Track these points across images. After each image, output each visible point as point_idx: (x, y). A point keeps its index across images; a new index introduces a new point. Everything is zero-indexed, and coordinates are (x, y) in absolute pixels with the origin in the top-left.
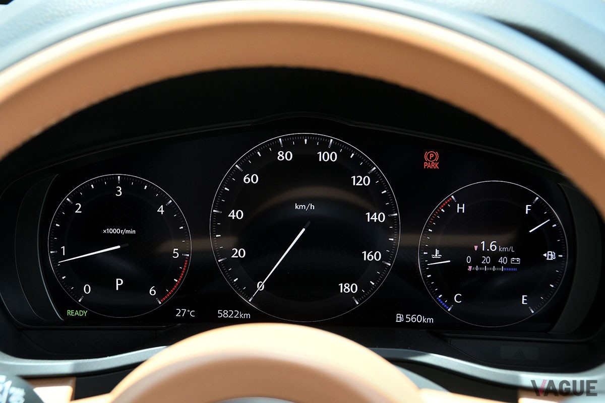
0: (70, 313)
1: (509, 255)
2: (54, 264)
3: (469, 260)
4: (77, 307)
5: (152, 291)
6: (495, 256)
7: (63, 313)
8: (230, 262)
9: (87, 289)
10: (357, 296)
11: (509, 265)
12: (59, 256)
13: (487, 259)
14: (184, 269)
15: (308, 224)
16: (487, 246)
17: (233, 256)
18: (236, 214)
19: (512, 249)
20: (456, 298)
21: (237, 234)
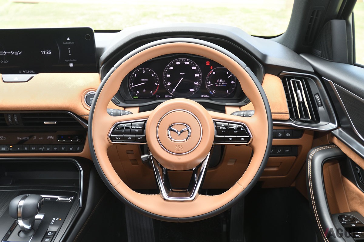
0: (134, 97)
1: (224, 82)
2: (131, 87)
3: (216, 83)
4: (136, 96)
5: (151, 92)
6: (221, 83)
7: (133, 98)
8: (167, 85)
9: (138, 92)
10: (194, 92)
11: (224, 84)
12: (132, 86)
13: (220, 83)
14: (158, 87)
15: (183, 77)
16: (220, 81)
17: (168, 84)
18: (168, 76)
19: (225, 81)
20: (214, 92)
21: (168, 80)
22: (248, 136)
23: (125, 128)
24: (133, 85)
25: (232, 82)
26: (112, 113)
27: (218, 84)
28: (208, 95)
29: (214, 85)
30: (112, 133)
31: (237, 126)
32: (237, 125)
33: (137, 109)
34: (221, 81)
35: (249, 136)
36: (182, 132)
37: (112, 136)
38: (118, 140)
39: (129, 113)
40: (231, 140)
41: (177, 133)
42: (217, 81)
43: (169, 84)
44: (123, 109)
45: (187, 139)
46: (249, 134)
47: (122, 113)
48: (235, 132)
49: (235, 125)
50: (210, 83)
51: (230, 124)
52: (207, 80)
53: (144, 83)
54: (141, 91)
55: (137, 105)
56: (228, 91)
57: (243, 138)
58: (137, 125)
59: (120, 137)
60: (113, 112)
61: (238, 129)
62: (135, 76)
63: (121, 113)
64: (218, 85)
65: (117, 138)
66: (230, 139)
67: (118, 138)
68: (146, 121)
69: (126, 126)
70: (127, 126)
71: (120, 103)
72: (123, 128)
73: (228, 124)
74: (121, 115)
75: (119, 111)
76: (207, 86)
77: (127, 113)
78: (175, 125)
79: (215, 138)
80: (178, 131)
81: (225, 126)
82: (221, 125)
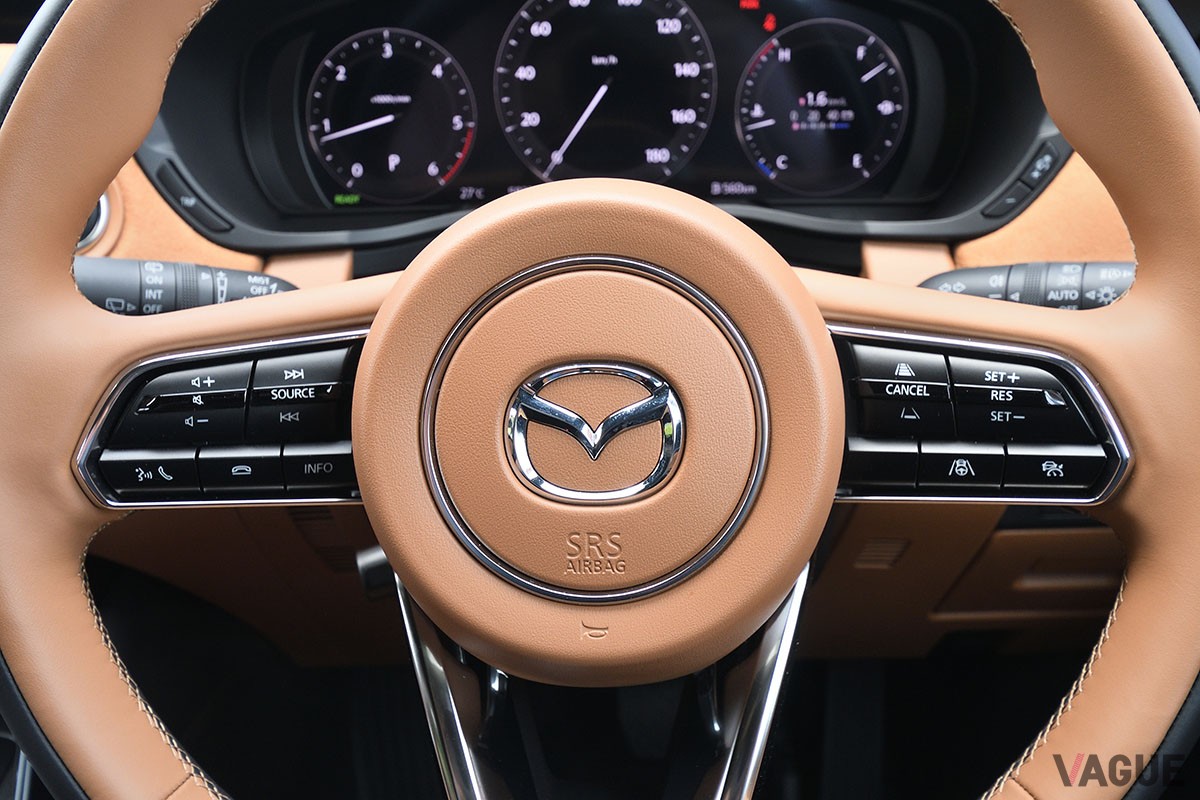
0: (339, 199)
1: (840, 109)
2: (318, 139)
3: (794, 116)
4: (346, 192)
5: (433, 170)
6: (823, 111)
7: (332, 200)
8: (520, 130)
9: (357, 170)
10: (669, 164)
11: (840, 121)
12: (321, 133)
13: (814, 116)
14: (468, 141)
15: (609, 81)
16: (815, 99)
17: (525, 124)
18: (526, 73)
19: (842, 102)
20: (780, 162)
21: (528, 95)
22: (1098, 452)
23: (204, 397)
24: (333, 130)
25: (886, 108)
26: (154, 287)
27: (803, 118)
28: (747, 183)
29: (783, 122)
30: (110, 437)
31: (1013, 378)
32: (1015, 371)
33: (342, 263)
34: (822, 99)
35: (1109, 449)
36: (613, 429)
37: (107, 456)
38: (155, 489)
39: (274, 287)
40: (962, 472)
41: (579, 436)
42: (802, 101)
43: (531, 119)
44: (250, 262)
45: (657, 480)
46: (1100, 435)
47: (222, 288)
48: (997, 417)
49: (993, 370)
50: (758, 111)
51: (954, 360)
52: (744, 96)
53: (389, 119)
54: (375, 166)
55: (340, 237)
56: (863, 161)
57: (1058, 459)
58: (294, 374)
59: (168, 465)
60: (161, 282)
61: (1026, 400)
62: (341, 77)
63: (220, 288)
64: (804, 126)
65: (150, 475)
66: (961, 468)
67: (156, 474)
68: (356, 346)
69: (209, 382)
70: (220, 381)
71: (232, 227)
72: (185, 403)
73: (939, 359)
74: (214, 302)
75: (205, 277)
76: (746, 133)
77: (259, 290)
78: (561, 377)
79: (849, 457)
80: (582, 421)
81: (921, 374)
82: (888, 370)
